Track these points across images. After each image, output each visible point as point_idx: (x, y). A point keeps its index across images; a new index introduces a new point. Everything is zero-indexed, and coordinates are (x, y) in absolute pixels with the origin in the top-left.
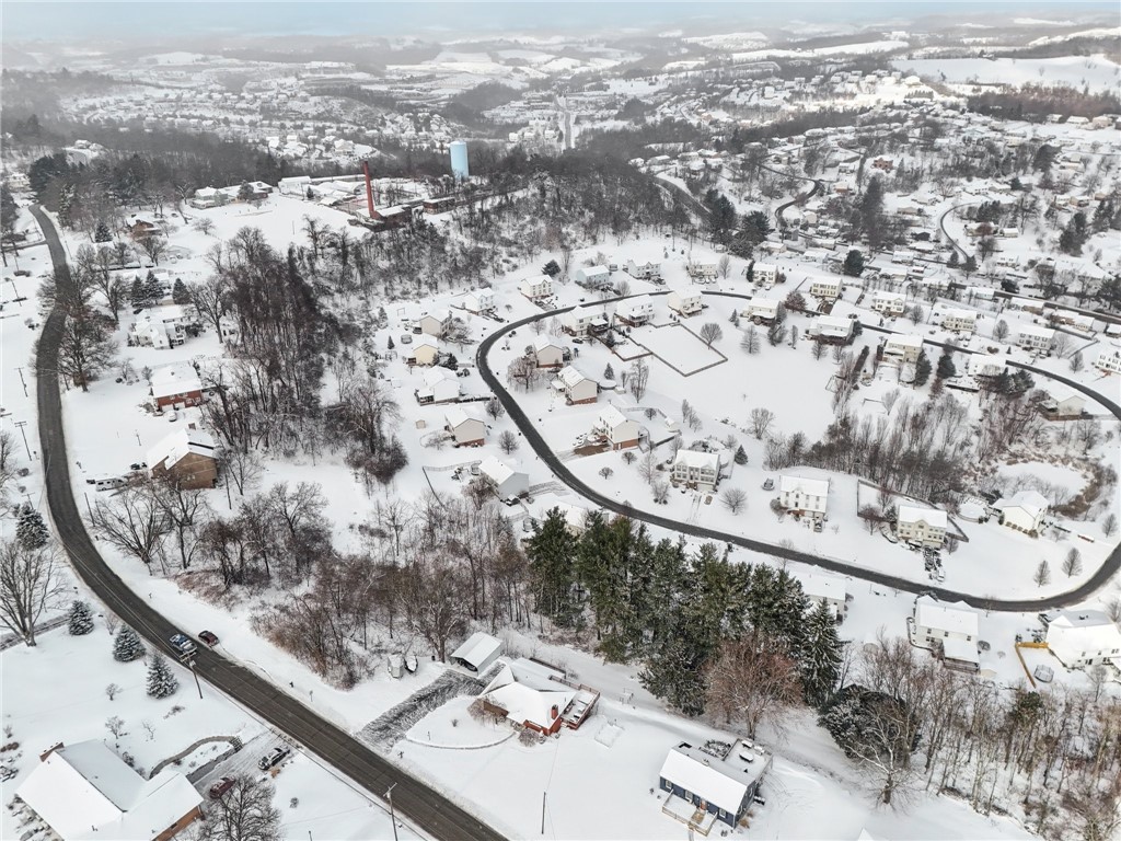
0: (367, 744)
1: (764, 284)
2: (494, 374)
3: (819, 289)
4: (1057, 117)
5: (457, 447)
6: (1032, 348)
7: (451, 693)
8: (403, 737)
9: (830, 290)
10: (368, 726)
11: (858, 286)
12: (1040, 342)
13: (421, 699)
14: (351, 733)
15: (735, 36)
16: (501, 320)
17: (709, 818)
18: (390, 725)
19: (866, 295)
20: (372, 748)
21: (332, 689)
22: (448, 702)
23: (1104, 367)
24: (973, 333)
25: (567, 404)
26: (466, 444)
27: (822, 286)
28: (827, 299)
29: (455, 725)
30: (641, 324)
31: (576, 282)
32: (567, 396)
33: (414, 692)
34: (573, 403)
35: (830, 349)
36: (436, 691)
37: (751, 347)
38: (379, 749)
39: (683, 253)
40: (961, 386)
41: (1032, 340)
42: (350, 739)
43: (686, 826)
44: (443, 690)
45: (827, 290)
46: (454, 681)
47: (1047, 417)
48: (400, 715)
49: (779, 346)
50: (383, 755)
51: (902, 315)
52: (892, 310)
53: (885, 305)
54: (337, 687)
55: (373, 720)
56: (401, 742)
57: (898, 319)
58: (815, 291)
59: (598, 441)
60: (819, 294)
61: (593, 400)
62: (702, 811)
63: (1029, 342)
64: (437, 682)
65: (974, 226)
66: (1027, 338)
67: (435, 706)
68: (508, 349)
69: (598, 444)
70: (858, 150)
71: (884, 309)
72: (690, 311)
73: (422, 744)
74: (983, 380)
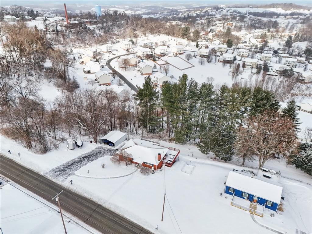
0: (51, 178)
1: (202, 48)
2: (113, 67)
5: (100, 85)
6: (290, 65)
7: (100, 155)
8: (73, 174)
9: (224, 49)
10: (53, 170)
11: (231, 50)
13: (84, 158)
14: (42, 173)
16: (115, 55)
17: (259, 207)
18: (66, 169)
19: (234, 52)
20: (54, 180)
21: (34, 154)
22: (99, 159)
24: (271, 61)
25: (141, 75)
26: (104, 84)
27: (221, 48)
28: (222, 52)
29: (103, 167)
30: (164, 56)
31: (140, 46)
32: (141, 72)
33: (80, 155)
34: (143, 74)
35: (228, 65)
36: (93, 154)
37: (202, 63)
38: (58, 180)
39: (174, 40)
42: (41, 176)
43: (248, 212)
44: (97, 154)
45: (222, 49)
46: (102, 150)
47: (301, 83)
48: (72, 164)
49: (210, 63)
50: (60, 183)
51: (247, 57)
52: (244, 55)
53: (242, 53)
54: (37, 153)
55: (56, 167)
56: (72, 176)
57: (246, 58)
58: (219, 50)
60: (220, 51)
61: (151, 74)
62: (254, 204)
63: (289, 63)
64: (93, 151)
65: (259, 40)
67: (92, 160)
70: (222, 21)
71: (241, 55)
72: (180, 53)
73: (84, 177)
74: (278, 72)
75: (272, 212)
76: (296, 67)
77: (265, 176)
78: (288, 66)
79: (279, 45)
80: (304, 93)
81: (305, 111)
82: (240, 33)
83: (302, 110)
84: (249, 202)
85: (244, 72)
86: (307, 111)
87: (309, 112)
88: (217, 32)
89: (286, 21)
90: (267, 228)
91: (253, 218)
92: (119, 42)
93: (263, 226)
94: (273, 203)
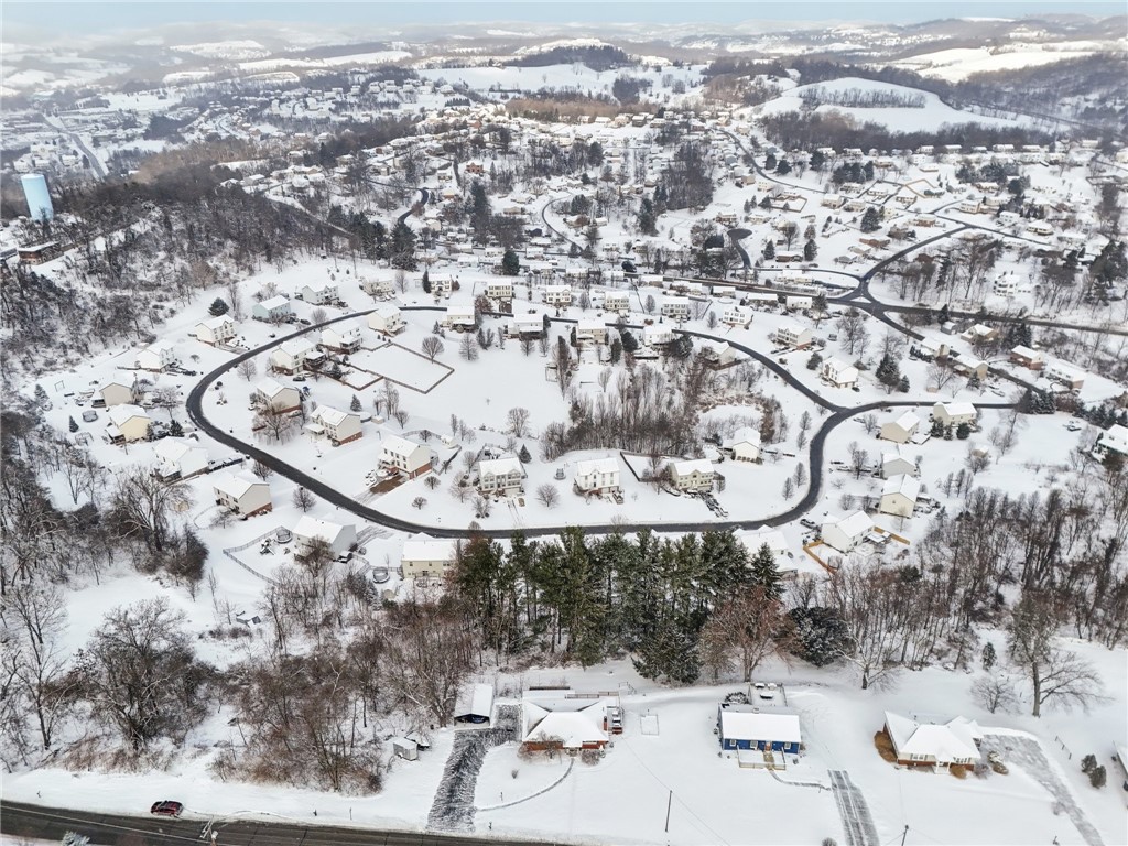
0: (446, 833)
1: (442, 293)
2: (227, 432)
3: (495, 291)
4: (586, 118)
5: (245, 519)
6: (675, 315)
7: (479, 751)
8: (474, 810)
9: (505, 290)
10: (430, 816)
11: (522, 284)
12: (680, 309)
13: (457, 768)
14: (421, 830)
15: (226, 45)
16: (193, 374)
17: (777, 755)
18: (452, 805)
19: (533, 291)
20: (454, 834)
22: (485, 760)
23: (729, 321)
24: (629, 310)
25: (334, 446)
26: (254, 514)
27: (497, 288)
28: (503, 299)
29: (514, 776)
30: (356, 349)
31: (254, 318)
32: (329, 437)
33: (444, 765)
34: (340, 444)
35: (536, 344)
36: (464, 755)
37: (469, 355)
38: (461, 831)
39: (348, 273)
40: (646, 355)
41: (674, 308)
42: (423, 836)
43: (765, 769)
44: (469, 750)
45: (501, 291)
46: (472, 739)
47: (715, 369)
48: (452, 791)
49: (489, 348)
50: (470, 835)
51: (570, 304)
52: (562, 301)
53: (555, 297)
54: (365, 794)
55: (431, 808)
56: (476, 815)
57: (568, 308)
58: (492, 293)
59: (389, 475)
60: (495, 295)
61: (359, 435)
62: (769, 753)
63: (672, 311)
64: (456, 747)
65: (573, 219)
66: (670, 308)
67: (477, 769)
68: (225, 402)
69: (390, 478)
70: (447, 157)
71: (554, 301)
72: (394, 330)
73: (498, 807)
74: (659, 347)
75: (794, 756)
76: (689, 319)
77: (763, 697)
78: (671, 317)
79: (624, 232)
80: (725, 396)
81: (744, 459)
82: (510, 197)
83: (739, 458)
84: (760, 753)
85: (581, 363)
86: (748, 460)
87: (752, 461)
88: (447, 202)
90: (796, 784)
91: (775, 776)
92: (173, 312)
93: (790, 783)
94: (792, 744)
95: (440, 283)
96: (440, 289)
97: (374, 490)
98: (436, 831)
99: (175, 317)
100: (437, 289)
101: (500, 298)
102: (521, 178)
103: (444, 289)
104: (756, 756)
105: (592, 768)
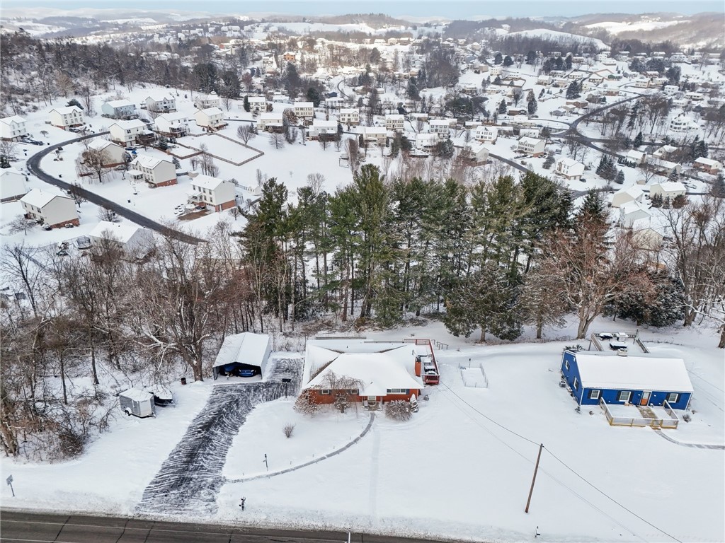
0: (166, 516)
1: (259, 113)
2: (56, 177)
3: (300, 112)
5: (49, 229)
6: (439, 134)
7: (243, 408)
8: (221, 481)
9: (308, 111)
12: (443, 129)
13: (207, 426)
14: (126, 511)
15: (134, 20)
16: (41, 144)
17: (659, 412)
18: (187, 474)
22: (250, 418)
24: (404, 130)
25: (151, 187)
27: (301, 109)
28: (306, 118)
29: (288, 436)
30: (183, 134)
31: (103, 116)
32: (147, 181)
33: (189, 423)
34: (156, 186)
35: (332, 144)
36: (220, 412)
37: (277, 145)
38: (196, 512)
39: (186, 97)
40: (418, 155)
43: (648, 428)
44: (229, 407)
45: (305, 111)
48: (192, 456)
49: (294, 144)
50: (207, 519)
51: (359, 124)
52: (352, 121)
53: (347, 117)
54: (53, 458)
55: (152, 478)
56: (223, 489)
57: (357, 127)
58: (298, 113)
59: (197, 208)
60: (300, 115)
61: (174, 182)
62: (644, 407)
64: (212, 402)
65: (360, 88)
66: (435, 128)
67: (236, 428)
68: (61, 159)
69: (198, 211)
70: (270, 51)
71: (346, 121)
72: (217, 125)
73: (259, 477)
74: (429, 149)
75: (683, 412)
76: (450, 136)
79: (396, 98)
82: (315, 75)
84: (635, 408)
85: (368, 155)
88: (268, 75)
89: (391, 49)
90: (699, 446)
91: (664, 436)
92: (35, 108)
93: (690, 445)
94: (680, 394)
95: (257, 104)
96: (257, 109)
97: (181, 218)
98: (152, 514)
99: (37, 112)
100: (255, 109)
101: (304, 117)
102: (323, 65)
103: (260, 109)
104: (630, 412)
105: (401, 425)
